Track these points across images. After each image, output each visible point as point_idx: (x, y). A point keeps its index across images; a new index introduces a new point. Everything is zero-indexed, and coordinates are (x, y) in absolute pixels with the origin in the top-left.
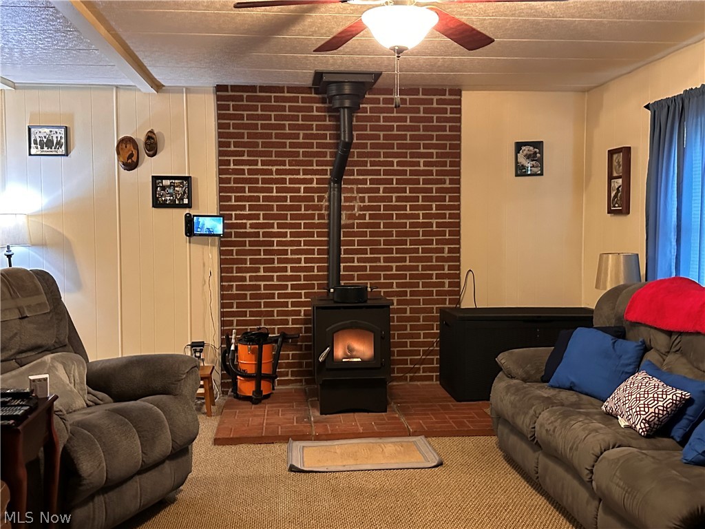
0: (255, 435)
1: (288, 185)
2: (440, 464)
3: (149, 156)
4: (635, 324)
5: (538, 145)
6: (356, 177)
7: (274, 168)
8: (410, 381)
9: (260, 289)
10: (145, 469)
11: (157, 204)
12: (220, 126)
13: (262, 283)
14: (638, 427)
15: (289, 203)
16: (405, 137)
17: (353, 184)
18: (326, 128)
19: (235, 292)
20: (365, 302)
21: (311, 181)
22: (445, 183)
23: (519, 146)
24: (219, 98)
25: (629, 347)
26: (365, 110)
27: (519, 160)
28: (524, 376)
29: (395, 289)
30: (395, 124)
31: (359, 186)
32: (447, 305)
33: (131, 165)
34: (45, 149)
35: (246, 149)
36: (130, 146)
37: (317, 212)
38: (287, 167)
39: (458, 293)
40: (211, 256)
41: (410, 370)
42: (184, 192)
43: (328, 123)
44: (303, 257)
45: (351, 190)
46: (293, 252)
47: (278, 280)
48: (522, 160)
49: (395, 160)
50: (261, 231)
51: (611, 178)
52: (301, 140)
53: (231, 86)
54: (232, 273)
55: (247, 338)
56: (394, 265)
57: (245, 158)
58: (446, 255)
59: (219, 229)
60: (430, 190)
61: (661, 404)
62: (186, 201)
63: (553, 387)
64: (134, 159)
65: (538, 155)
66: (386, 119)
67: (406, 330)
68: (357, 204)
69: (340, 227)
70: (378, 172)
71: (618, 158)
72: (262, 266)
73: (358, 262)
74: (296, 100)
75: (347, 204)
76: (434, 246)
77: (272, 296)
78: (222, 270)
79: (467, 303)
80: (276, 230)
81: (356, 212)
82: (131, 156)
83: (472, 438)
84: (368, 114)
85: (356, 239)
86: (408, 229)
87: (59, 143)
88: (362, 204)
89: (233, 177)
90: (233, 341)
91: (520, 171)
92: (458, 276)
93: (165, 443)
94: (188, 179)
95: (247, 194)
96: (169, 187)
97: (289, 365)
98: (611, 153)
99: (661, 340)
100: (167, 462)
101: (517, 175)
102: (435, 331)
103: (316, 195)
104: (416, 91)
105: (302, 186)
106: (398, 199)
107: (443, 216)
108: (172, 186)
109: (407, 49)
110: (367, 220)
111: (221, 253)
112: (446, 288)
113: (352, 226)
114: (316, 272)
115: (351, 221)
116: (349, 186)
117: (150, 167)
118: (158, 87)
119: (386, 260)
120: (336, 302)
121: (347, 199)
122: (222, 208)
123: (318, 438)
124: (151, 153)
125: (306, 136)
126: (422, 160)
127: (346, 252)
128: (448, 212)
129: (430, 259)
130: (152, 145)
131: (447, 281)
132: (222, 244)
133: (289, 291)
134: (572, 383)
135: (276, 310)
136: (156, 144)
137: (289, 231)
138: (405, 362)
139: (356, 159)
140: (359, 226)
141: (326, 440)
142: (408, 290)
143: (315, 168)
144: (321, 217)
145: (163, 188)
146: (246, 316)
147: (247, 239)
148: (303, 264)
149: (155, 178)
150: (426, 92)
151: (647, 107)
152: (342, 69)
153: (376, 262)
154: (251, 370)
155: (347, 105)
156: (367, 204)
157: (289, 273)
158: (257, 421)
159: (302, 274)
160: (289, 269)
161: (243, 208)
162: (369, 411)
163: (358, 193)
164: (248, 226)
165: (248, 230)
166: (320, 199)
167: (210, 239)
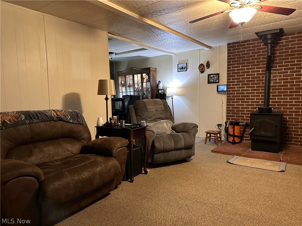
0: (224, 152)
1: (250, 73)
3: (207, 68)
6: (278, 68)
7: (246, 68)
8: (300, 146)
9: (239, 108)
12: (228, 56)
13: (240, 107)
15: (251, 79)
17: (276, 71)
18: (265, 52)
19: (231, 109)
20: (271, 113)
21: (259, 71)
24: (228, 48)
26: (283, 43)
29: (293, 110)
30: (296, 46)
31: (279, 71)
33: (202, 72)
34: (181, 70)
35: (236, 63)
36: (202, 66)
37: (261, 82)
38: (250, 67)
40: (224, 98)
41: (300, 142)
42: (217, 78)
44: (255, 98)
45: (276, 73)
46: (252, 96)
47: (246, 106)
49: (296, 60)
50: (240, 89)
52: (256, 57)
53: (232, 43)
54: (230, 103)
55: (231, 123)
56: (294, 101)
57: (236, 65)
59: (225, 89)
62: (217, 81)
64: (203, 70)
66: (292, 45)
67: (298, 126)
68: (278, 78)
69: (270, 87)
70: (287, 65)
72: (240, 101)
73: (278, 99)
74: (255, 43)
75: (274, 78)
77: (244, 111)
78: (227, 102)
80: (246, 89)
81: (278, 81)
82: (202, 69)
85: (277, 91)
86: (301, 86)
87: (185, 68)
88: (280, 78)
89: (231, 72)
90: (228, 124)
94: (218, 74)
95: (236, 77)
96: (213, 77)
97: (249, 134)
100: (183, 150)
103: (261, 76)
105: (256, 73)
106: (297, 75)
108: (214, 77)
110: (282, 84)
111: (227, 97)
114: (260, 103)
115: (275, 85)
116: (275, 72)
117: (207, 72)
118: (210, 47)
119: (290, 99)
120: (259, 113)
122: (228, 82)
124: (208, 67)
125: (258, 56)
127: (273, 96)
130: (208, 65)
132: (228, 94)
133: (250, 109)
135: (245, 115)
137: (250, 89)
138: (298, 138)
139: (278, 61)
140: (279, 86)
141: (247, 157)
142: (300, 110)
143: (261, 66)
144: (263, 83)
145: (211, 78)
146: (234, 117)
147: (236, 92)
148: (255, 100)
149: (209, 75)
153: (286, 99)
154: (232, 134)
156: (282, 78)
157: (250, 103)
158: (229, 148)
159: (255, 104)
160: (250, 102)
161: (235, 82)
162: (270, 152)
163: (278, 74)
164: (236, 88)
165: (236, 89)
166: (263, 77)
167: (223, 92)
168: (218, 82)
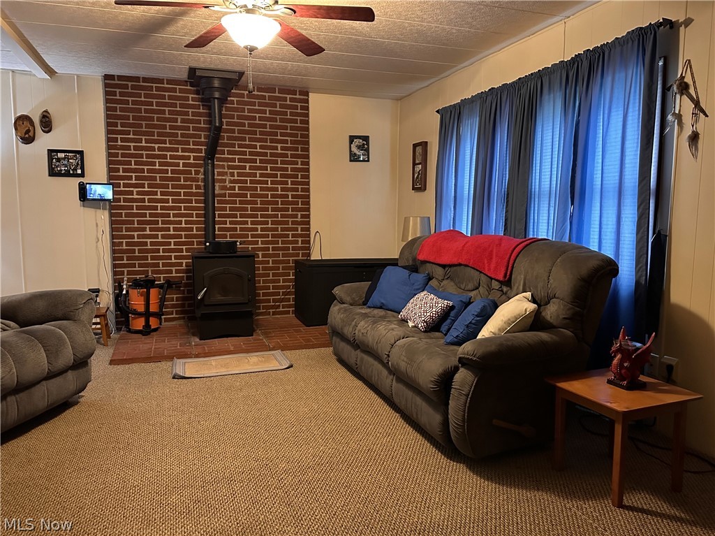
0: (146, 356)
1: (169, 160)
2: (291, 366)
3: (44, 132)
4: (424, 262)
5: (366, 139)
6: (226, 156)
7: (156, 146)
8: (273, 315)
9: (147, 245)
10: (51, 376)
11: (53, 173)
12: (107, 109)
13: (149, 241)
14: (420, 326)
15: (170, 175)
16: (265, 126)
17: (224, 162)
18: (200, 115)
19: (124, 247)
20: (235, 253)
21: (189, 158)
22: (297, 164)
23: (352, 139)
24: (106, 85)
25: (419, 278)
26: (232, 102)
27: (352, 150)
28: (351, 302)
29: (260, 246)
30: (257, 115)
31: (230, 163)
32: (300, 258)
33: (28, 139)
35: (131, 129)
36: (26, 123)
37: (194, 183)
38: (168, 145)
39: (309, 249)
40: (103, 217)
41: (272, 307)
42: (78, 164)
43: (201, 111)
44: (183, 219)
45: (223, 167)
46: (175, 215)
47: (162, 238)
48: (354, 150)
49: (258, 144)
50: (147, 197)
51: (414, 164)
52: (179, 124)
53: (118, 76)
54: (122, 232)
55: (136, 284)
56: (259, 227)
57: (131, 136)
58: (299, 219)
59: (109, 195)
60: (286, 169)
61: (434, 310)
62: (79, 171)
63: (369, 307)
64: (31, 134)
65: (366, 146)
66: (250, 111)
67: (269, 277)
68: (228, 178)
69: (214, 196)
70: (244, 153)
71: (419, 149)
72: (148, 227)
73: (230, 224)
74: (174, 90)
75: (220, 177)
76: (290, 213)
77: (158, 251)
78: (112, 230)
79: (315, 256)
80: (159, 197)
81: (228, 184)
82: (28, 131)
83: (315, 350)
84: (235, 106)
85: (228, 206)
86: (269, 199)
88: (232, 178)
89: (120, 152)
90: (125, 287)
91: (354, 158)
92: (309, 236)
93: (67, 356)
94: (81, 153)
95: (133, 166)
96: (64, 159)
97: (173, 306)
98: (415, 146)
99: (439, 272)
100: (70, 371)
101: (351, 161)
102: (291, 277)
103: (193, 169)
104: (272, 90)
105: (181, 162)
106: (261, 175)
107: (297, 190)
108: (67, 158)
109: (257, 49)
110: (237, 191)
111: (111, 215)
112: (300, 245)
113: (224, 195)
114: (195, 232)
115: (223, 192)
116: (221, 163)
117: (45, 142)
118: (50, 72)
119: (253, 223)
120: (211, 253)
121: (220, 174)
122: (110, 178)
123: (197, 356)
124: (46, 129)
125: (183, 121)
126: (279, 146)
127: (220, 216)
128: (300, 187)
129: (287, 223)
130: (47, 123)
131: (300, 239)
132: (112, 208)
133: (172, 247)
134: (382, 303)
135: (161, 262)
136: (51, 122)
137: (170, 198)
138: (269, 301)
139: (226, 141)
140: (230, 195)
141: (204, 357)
142: (271, 246)
143: (192, 147)
144: (198, 187)
145: (59, 160)
146: (135, 267)
147: (135, 204)
148: (184, 225)
149: (50, 151)
150: (281, 91)
151: (438, 112)
152: (212, 66)
153: (244, 224)
154: (141, 309)
155: (217, 96)
156: (236, 178)
157: (172, 232)
158: (146, 347)
159: (183, 233)
160: (172, 229)
161: (130, 178)
162: (239, 336)
163: (228, 169)
164: (135, 193)
165: (135, 197)
166: (197, 173)
167: (102, 203)
168: (82, 175)
